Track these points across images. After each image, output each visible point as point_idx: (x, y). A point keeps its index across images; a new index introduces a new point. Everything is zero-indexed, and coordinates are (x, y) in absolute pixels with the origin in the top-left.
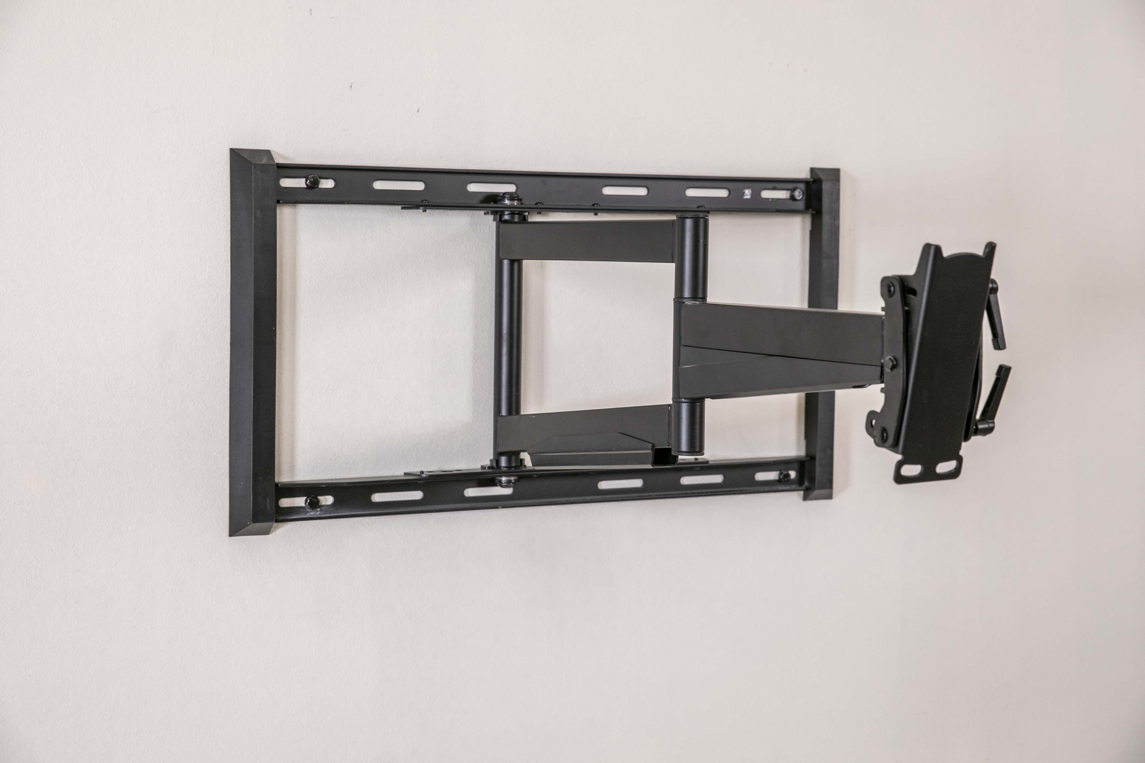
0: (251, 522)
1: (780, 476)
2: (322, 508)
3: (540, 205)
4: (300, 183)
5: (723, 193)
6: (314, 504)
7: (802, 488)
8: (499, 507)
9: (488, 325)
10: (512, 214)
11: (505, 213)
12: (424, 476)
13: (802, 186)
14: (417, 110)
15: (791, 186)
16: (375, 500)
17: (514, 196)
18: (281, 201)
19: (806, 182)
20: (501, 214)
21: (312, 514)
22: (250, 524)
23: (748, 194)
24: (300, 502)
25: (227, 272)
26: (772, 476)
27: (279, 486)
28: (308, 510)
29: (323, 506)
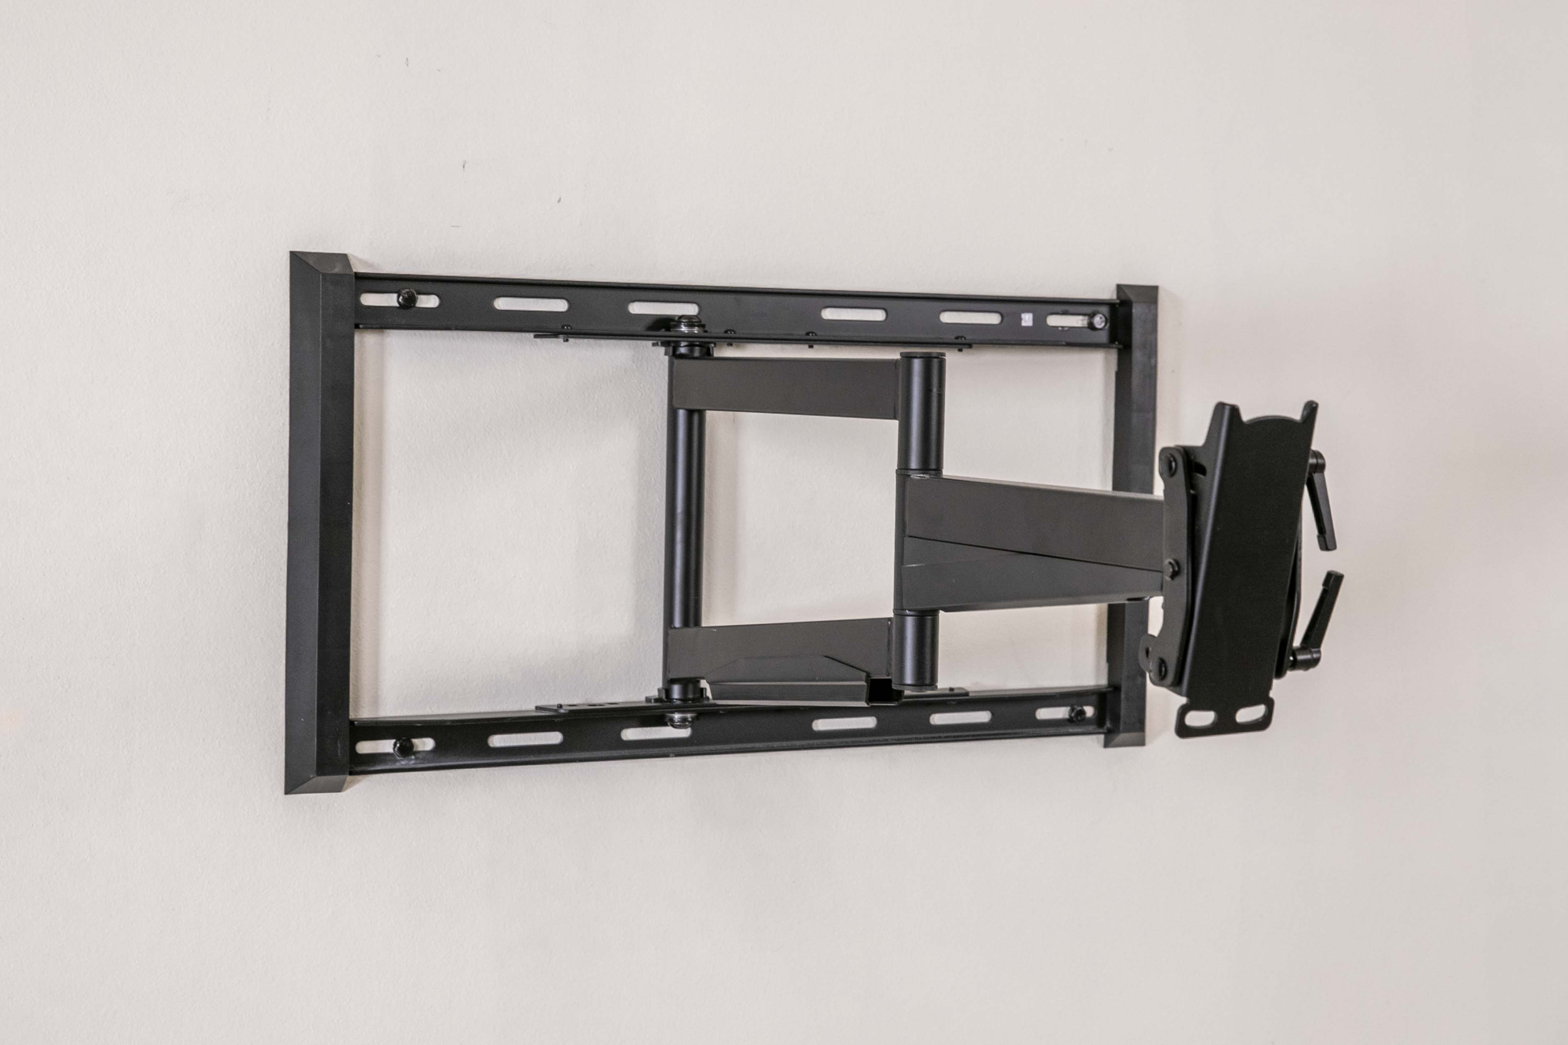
0: (315, 775)
1: (1072, 713)
2: (418, 755)
3: (731, 333)
4: (390, 300)
5: (993, 319)
6: (406, 750)
7: (1101, 731)
8: (671, 755)
9: (658, 500)
10: (691, 346)
11: (680, 344)
12: (562, 711)
13: (1105, 310)
14: (558, 199)
15: (1089, 309)
16: (493, 744)
17: (694, 320)
18: (361, 326)
19: (1110, 304)
20: (675, 345)
21: (403, 763)
22: (313, 777)
23: (1027, 320)
24: (387, 746)
25: (283, 424)
26: (1061, 713)
27: (356, 725)
28: (398, 758)
29: (419, 752)
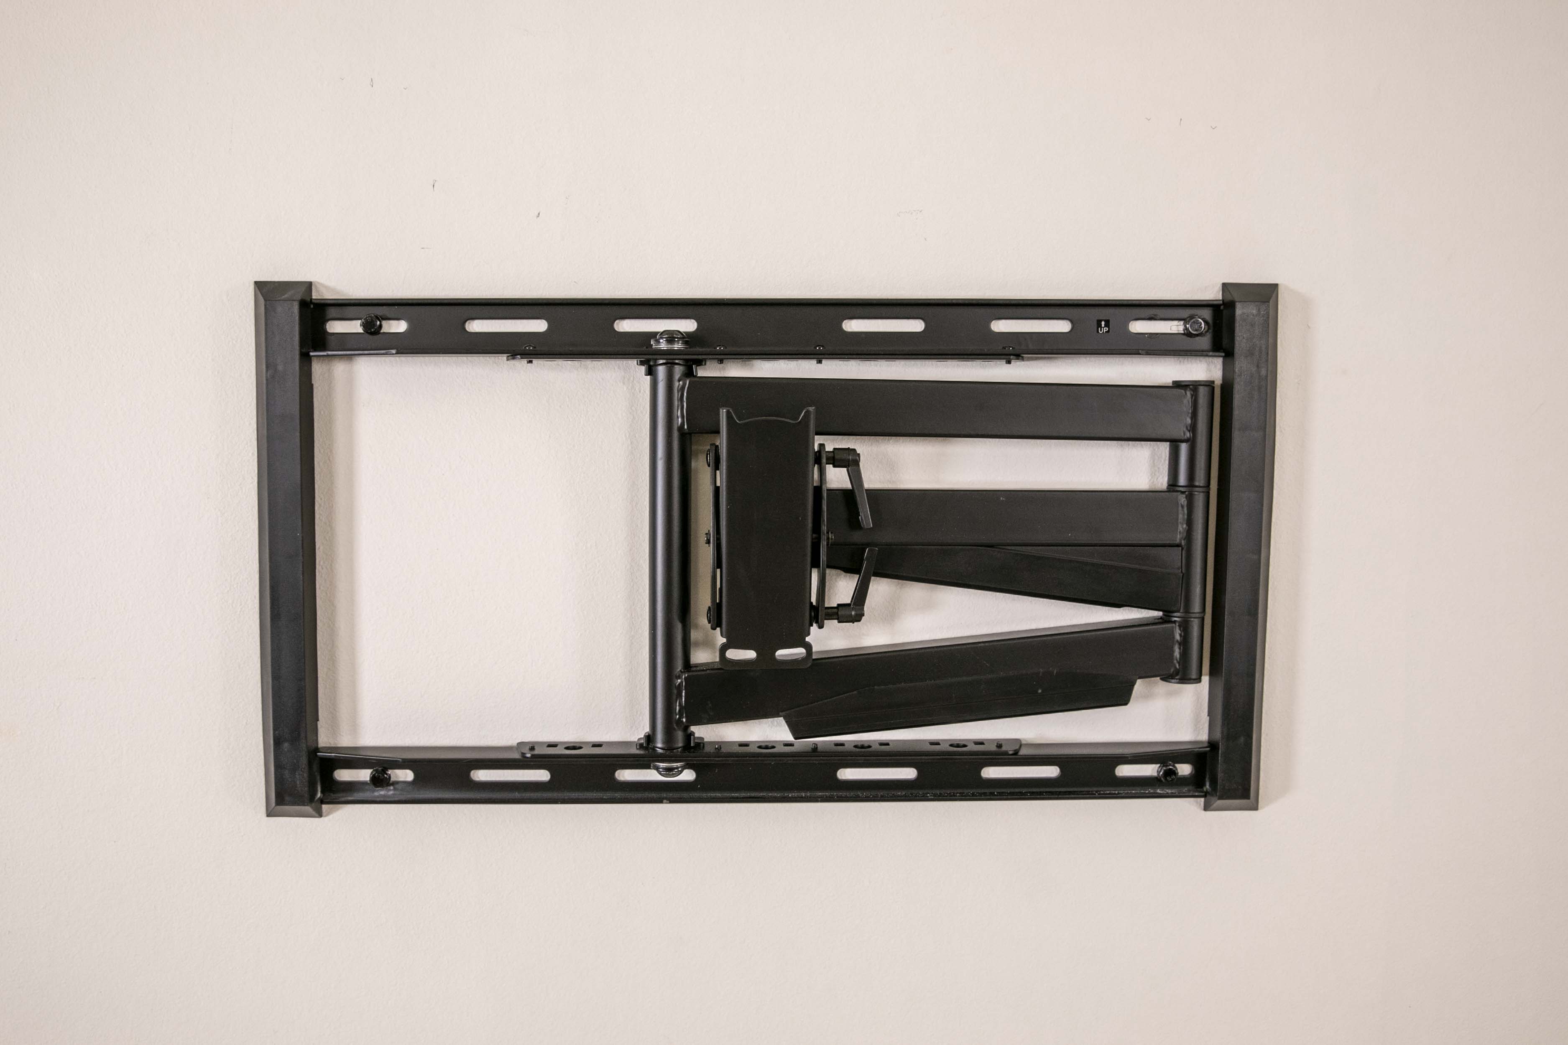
0: (275, 805)
1: (1161, 772)
2: (397, 786)
4: (355, 327)
5: (1061, 326)
6: (383, 780)
7: (1199, 792)
11: (659, 362)
13: (1207, 314)
14: (537, 213)
15: (1186, 313)
16: (478, 778)
19: (1212, 306)
20: (653, 363)
21: (381, 792)
24: (364, 775)
26: (1149, 770)
28: (376, 788)
29: (397, 783)
